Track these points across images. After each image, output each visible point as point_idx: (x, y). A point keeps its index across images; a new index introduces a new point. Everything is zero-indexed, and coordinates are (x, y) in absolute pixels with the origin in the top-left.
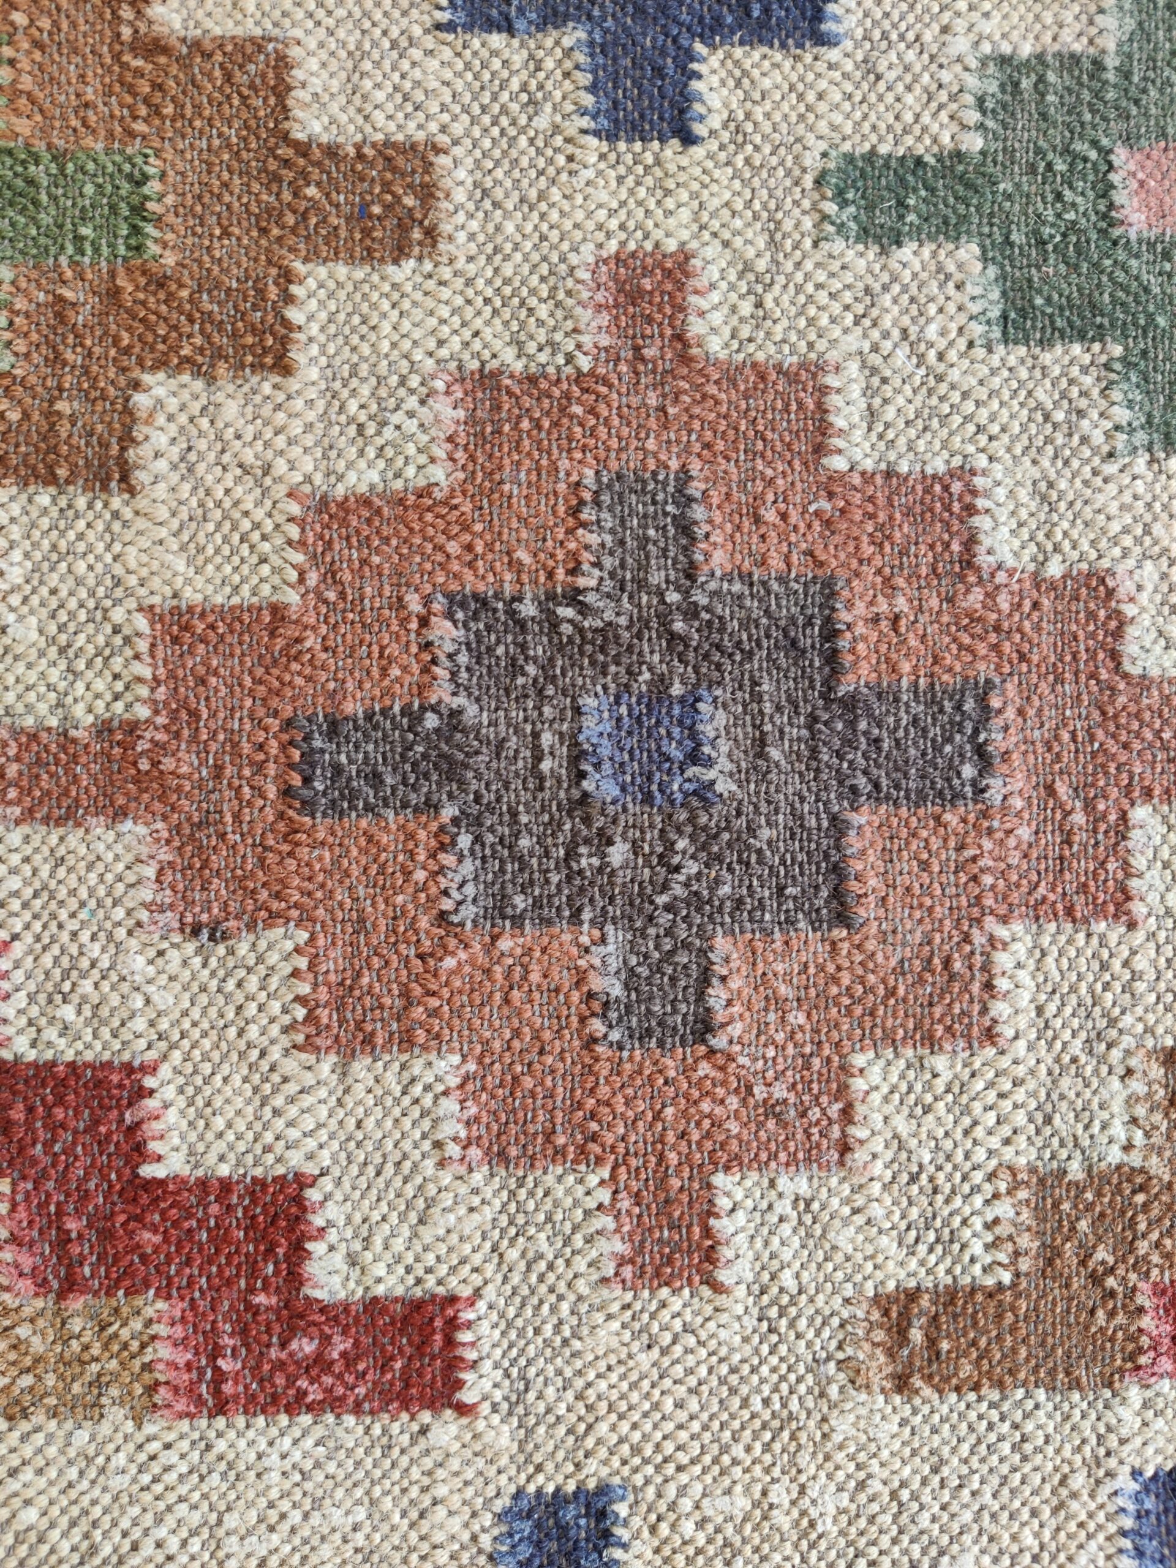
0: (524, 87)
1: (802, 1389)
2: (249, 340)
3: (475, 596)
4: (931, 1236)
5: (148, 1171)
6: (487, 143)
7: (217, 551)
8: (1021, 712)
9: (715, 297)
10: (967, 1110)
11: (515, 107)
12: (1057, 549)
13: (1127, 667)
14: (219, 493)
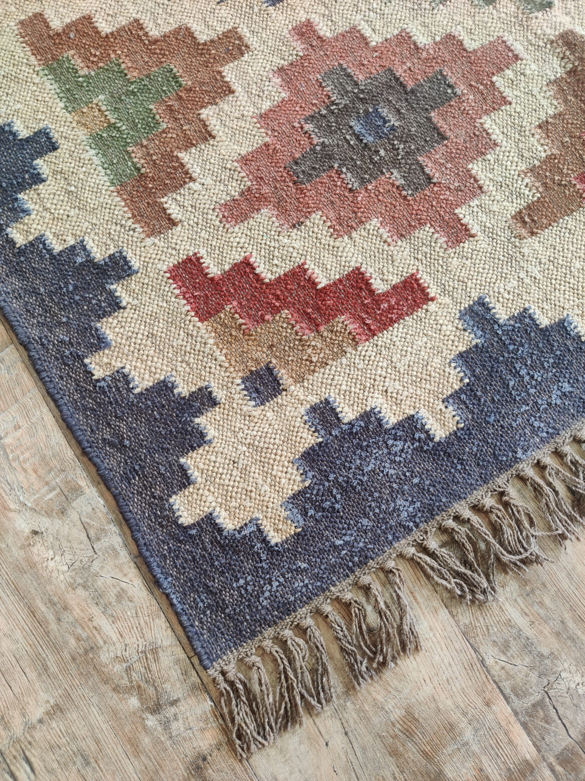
0: (247, 5)
1: (510, 248)
2: (220, 91)
3: (309, 116)
4: (515, 196)
5: (319, 287)
6: (246, 21)
7: (243, 140)
8: (452, 73)
9: (321, 24)
10: (502, 165)
11: (247, 10)
12: (435, 34)
13: (469, 50)
14: (235, 127)
